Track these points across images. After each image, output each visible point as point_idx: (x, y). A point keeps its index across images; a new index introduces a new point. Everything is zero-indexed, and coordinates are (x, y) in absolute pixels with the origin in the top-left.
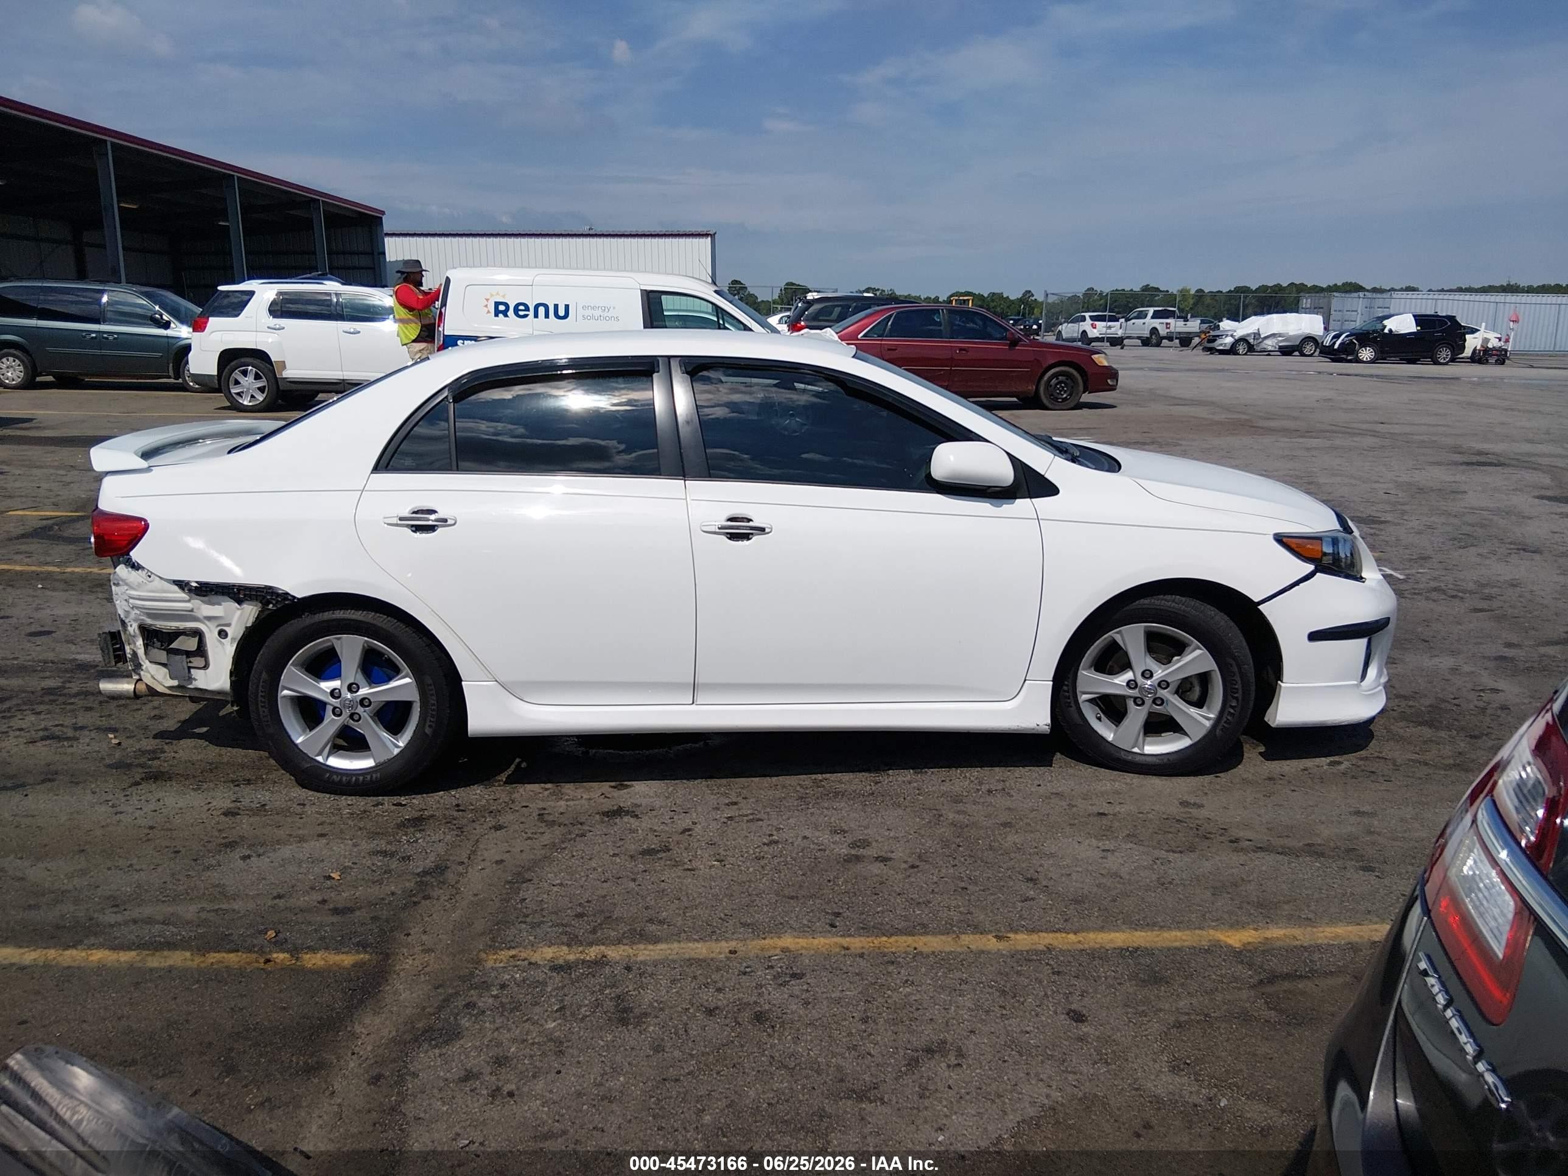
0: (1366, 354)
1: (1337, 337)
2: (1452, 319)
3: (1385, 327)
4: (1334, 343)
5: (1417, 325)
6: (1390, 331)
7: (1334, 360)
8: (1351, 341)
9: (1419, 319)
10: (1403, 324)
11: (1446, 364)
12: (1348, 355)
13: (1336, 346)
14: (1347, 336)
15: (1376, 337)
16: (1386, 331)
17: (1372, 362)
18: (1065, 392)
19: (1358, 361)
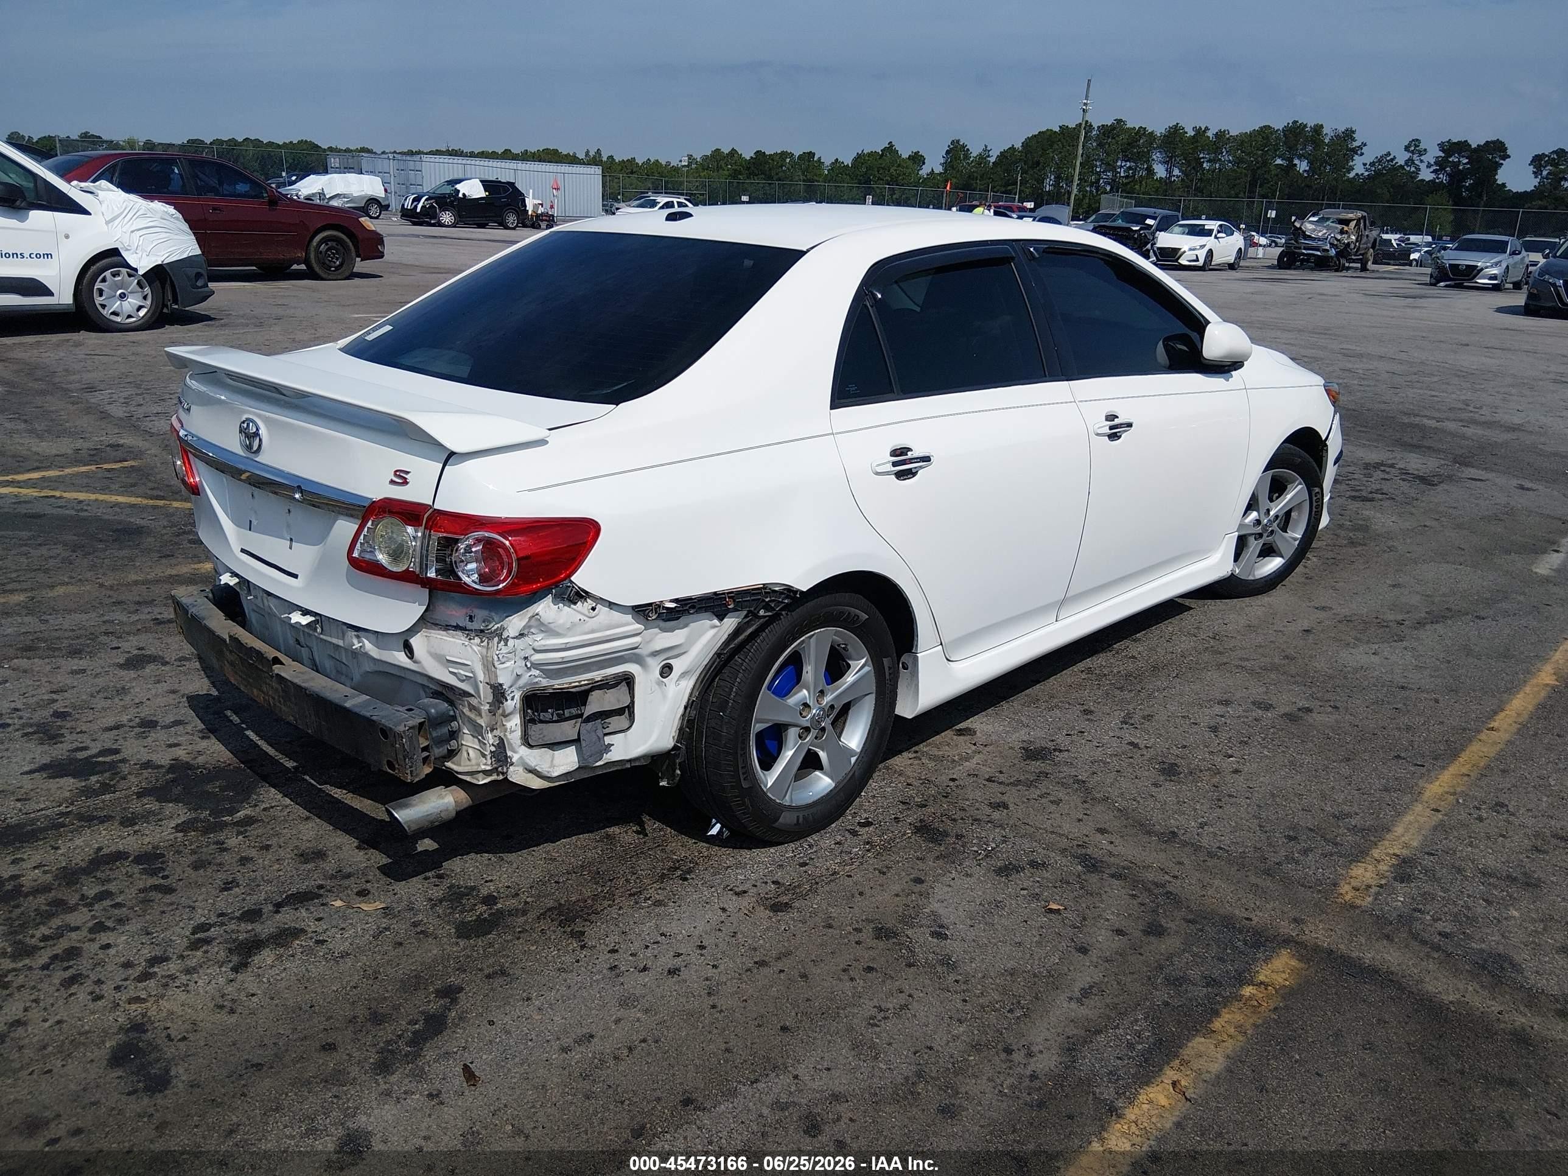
0: (447, 217)
1: (417, 200)
2: (512, 184)
3: (459, 191)
4: (416, 207)
5: (486, 191)
6: (464, 195)
7: (415, 224)
8: (432, 206)
9: (487, 184)
10: (472, 189)
11: (514, 229)
12: (431, 219)
13: (418, 210)
14: (426, 200)
15: (453, 201)
16: (460, 195)
17: (454, 226)
18: (337, 259)
19: (440, 224)
